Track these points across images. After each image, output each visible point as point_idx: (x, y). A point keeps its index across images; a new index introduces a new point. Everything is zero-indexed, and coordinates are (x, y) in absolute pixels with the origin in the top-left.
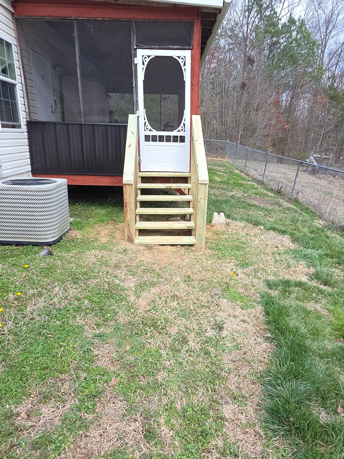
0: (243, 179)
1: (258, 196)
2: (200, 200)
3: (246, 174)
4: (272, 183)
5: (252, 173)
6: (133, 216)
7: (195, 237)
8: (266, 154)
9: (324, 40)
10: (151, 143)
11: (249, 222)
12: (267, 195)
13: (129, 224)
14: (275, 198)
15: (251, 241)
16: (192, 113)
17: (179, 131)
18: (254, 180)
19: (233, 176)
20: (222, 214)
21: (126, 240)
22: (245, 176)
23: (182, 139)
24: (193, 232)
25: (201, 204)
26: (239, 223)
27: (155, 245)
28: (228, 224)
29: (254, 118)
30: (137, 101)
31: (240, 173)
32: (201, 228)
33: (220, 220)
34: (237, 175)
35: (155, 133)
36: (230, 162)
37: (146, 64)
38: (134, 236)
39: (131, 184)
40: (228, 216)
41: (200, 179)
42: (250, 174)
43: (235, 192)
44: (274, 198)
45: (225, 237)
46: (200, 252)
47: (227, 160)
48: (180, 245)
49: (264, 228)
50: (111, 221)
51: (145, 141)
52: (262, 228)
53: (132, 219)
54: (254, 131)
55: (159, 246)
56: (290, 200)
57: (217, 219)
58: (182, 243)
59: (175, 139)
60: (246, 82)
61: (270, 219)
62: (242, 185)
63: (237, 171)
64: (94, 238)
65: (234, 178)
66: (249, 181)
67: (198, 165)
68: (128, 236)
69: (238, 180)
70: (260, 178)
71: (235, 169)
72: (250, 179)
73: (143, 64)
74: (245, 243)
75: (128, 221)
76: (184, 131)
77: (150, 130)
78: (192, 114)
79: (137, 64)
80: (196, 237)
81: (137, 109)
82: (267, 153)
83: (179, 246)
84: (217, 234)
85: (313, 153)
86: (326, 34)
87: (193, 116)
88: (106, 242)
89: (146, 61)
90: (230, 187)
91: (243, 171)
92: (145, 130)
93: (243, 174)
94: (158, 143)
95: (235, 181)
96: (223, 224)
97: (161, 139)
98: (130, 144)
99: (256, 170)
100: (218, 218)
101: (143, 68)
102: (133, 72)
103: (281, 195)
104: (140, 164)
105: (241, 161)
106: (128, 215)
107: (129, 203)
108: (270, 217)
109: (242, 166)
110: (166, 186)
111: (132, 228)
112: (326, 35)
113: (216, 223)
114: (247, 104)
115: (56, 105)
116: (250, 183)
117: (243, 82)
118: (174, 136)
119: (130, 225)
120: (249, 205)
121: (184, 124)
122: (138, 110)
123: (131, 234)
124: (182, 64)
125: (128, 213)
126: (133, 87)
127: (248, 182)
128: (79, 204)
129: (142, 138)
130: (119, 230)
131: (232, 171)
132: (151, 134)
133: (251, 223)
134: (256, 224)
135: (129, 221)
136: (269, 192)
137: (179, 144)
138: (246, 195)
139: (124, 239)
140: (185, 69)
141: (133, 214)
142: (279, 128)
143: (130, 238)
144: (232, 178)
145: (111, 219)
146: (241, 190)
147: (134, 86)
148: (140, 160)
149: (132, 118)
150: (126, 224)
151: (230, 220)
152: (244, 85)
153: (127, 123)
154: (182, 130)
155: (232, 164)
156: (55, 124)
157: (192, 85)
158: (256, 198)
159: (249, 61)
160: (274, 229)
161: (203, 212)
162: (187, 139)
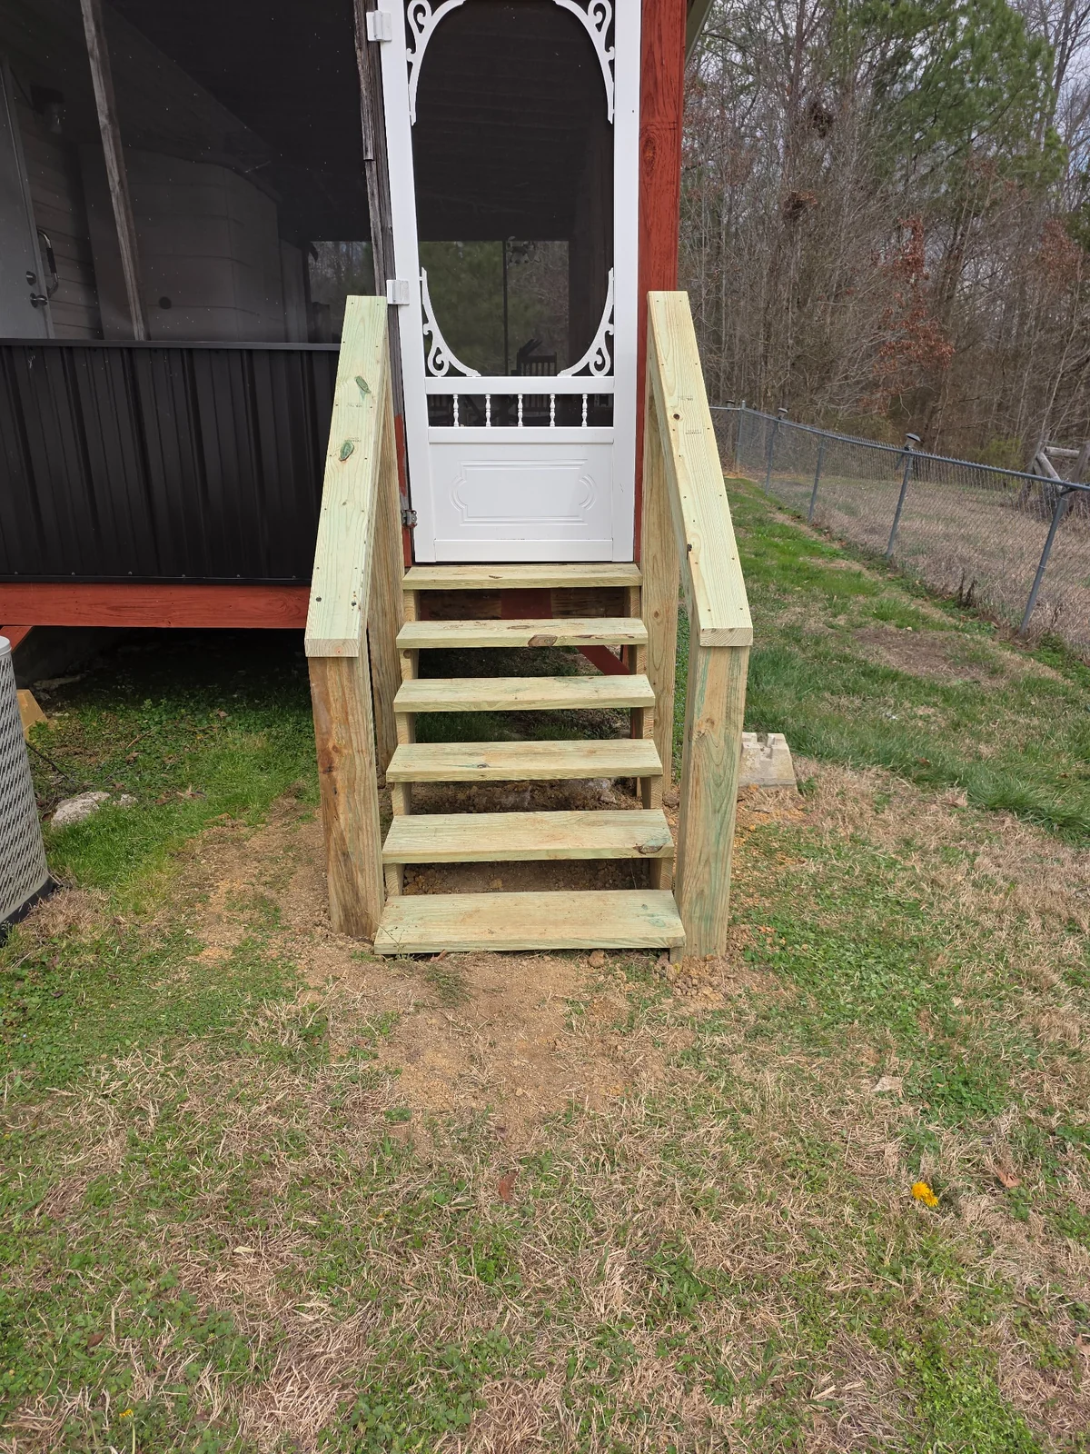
0: (814, 551)
1: (891, 627)
2: (704, 728)
3: (817, 527)
4: (923, 561)
5: (839, 520)
6: (367, 810)
7: (679, 903)
8: (903, 454)
9: (1059, 49)
10: (458, 431)
11: (893, 769)
12: (925, 620)
13: (346, 855)
14: (956, 628)
15: (938, 891)
16: (649, 280)
17: (586, 372)
18: (850, 549)
19: (773, 536)
20: (779, 741)
21: (336, 927)
22: (815, 536)
23: (601, 410)
24: (665, 873)
25: (708, 749)
26: (849, 773)
27: (481, 956)
28: (806, 789)
29: (832, 324)
30: (387, 233)
31: (793, 524)
32: (707, 861)
33: (772, 769)
34: (785, 533)
35: (475, 383)
36: (750, 483)
37: (422, 40)
38: (373, 908)
39: (351, 660)
40: (800, 744)
41: (705, 622)
42: (833, 526)
43: (798, 610)
44: (954, 632)
45: (812, 870)
46: (708, 990)
47: (740, 476)
48: (605, 950)
49: (970, 799)
50: (286, 796)
51: (431, 424)
52: (962, 801)
53: (360, 828)
54: (826, 370)
55: (499, 959)
56: (1019, 636)
57: (758, 766)
58: (613, 941)
59: (567, 410)
60: (804, 197)
61: (984, 749)
62: (813, 576)
63: (781, 518)
64: (164, 939)
65: (777, 546)
66: (835, 555)
67: (689, 548)
68: (345, 909)
69: (795, 555)
70: (877, 542)
71: (774, 510)
72: (836, 546)
73: (411, 43)
74: (913, 910)
75: (343, 839)
76: (611, 373)
77: (453, 372)
78: (645, 285)
79: (378, 43)
80: (686, 906)
81: (389, 272)
82: (907, 449)
83: (598, 959)
84: (769, 853)
85: (1046, 440)
86: (1067, 26)
87: (655, 297)
88: (228, 955)
89: (421, 28)
90: (772, 587)
91: (803, 513)
92: (429, 374)
93: (804, 528)
94: (489, 432)
95: (786, 560)
96: (786, 786)
97: (505, 410)
98: (347, 444)
99: (851, 512)
100: (762, 762)
101: (410, 65)
102: (363, 86)
103: (975, 616)
104: (408, 529)
105: (785, 476)
106: (341, 809)
107: (345, 751)
108: (977, 736)
109: (796, 495)
110: (529, 634)
111: (362, 871)
112: (1068, 32)
113: (753, 783)
114: (807, 276)
115: (53, 270)
116: (842, 564)
117: (794, 195)
118: (561, 398)
119: (353, 859)
120: (870, 673)
121: (609, 339)
122: (393, 277)
123: (358, 900)
124: (598, 39)
125: (342, 798)
126: (362, 164)
127: (831, 561)
128: (156, 704)
129: (417, 412)
130: (310, 862)
131: (764, 518)
132: (455, 387)
133: (906, 774)
134: (930, 776)
135: (347, 836)
136: (920, 601)
137: (584, 432)
138: (841, 621)
139: (325, 921)
140: (612, 63)
141: (365, 801)
142: (918, 356)
143: (353, 920)
144: (771, 545)
145: (287, 785)
146: (815, 599)
147: (370, 156)
148: (408, 512)
149: (362, 316)
150: (332, 853)
151: (812, 766)
152: (795, 207)
153: (338, 339)
154: (599, 367)
155: (758, 491)
156: (67, 350)
157: (647, 142)
158: (886, 634)
159: (816, 118)
160: (1019, 807)
161: (718, 785)
162: (625, 410)
